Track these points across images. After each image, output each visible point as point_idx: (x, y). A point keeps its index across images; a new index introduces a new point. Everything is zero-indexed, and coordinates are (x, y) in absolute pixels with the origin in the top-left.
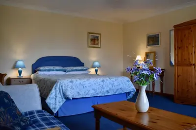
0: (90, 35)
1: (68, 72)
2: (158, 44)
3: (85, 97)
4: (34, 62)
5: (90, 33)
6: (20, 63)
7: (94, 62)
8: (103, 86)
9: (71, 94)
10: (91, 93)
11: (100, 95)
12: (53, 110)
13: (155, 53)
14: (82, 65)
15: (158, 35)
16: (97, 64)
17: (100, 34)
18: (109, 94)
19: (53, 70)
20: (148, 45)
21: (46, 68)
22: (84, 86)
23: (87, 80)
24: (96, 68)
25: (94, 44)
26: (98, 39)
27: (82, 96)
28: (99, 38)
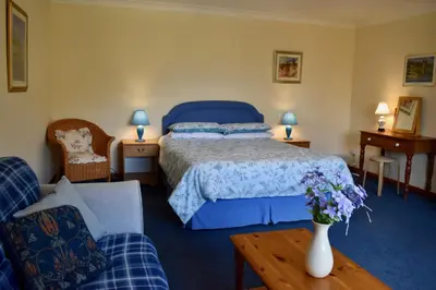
0: (280, 55)
1: (227, 134)
2: (431, 81)
3: (242, 197)
4: (166, 113)
5: (278, 52)
6: (140, 116)
7: (285, 113)
8: (282, 176)
9: (214, 192)
10: (257, 190)
11: (276, 194)
12: (182, 218)
13: (420, 100)
14: (259, 118)
15: (433, 58)
16: (290, 117)
17: (301, 54)
18: (294, 194)
19: (198, 131)
20: (408, 80)
21: (187, 126)
22: (243, 177)
23: (251, 165)
24: (289, 127)
25: (287, 75)
26: (295, 65)
27: (237, 196)
28: (298, 62)
